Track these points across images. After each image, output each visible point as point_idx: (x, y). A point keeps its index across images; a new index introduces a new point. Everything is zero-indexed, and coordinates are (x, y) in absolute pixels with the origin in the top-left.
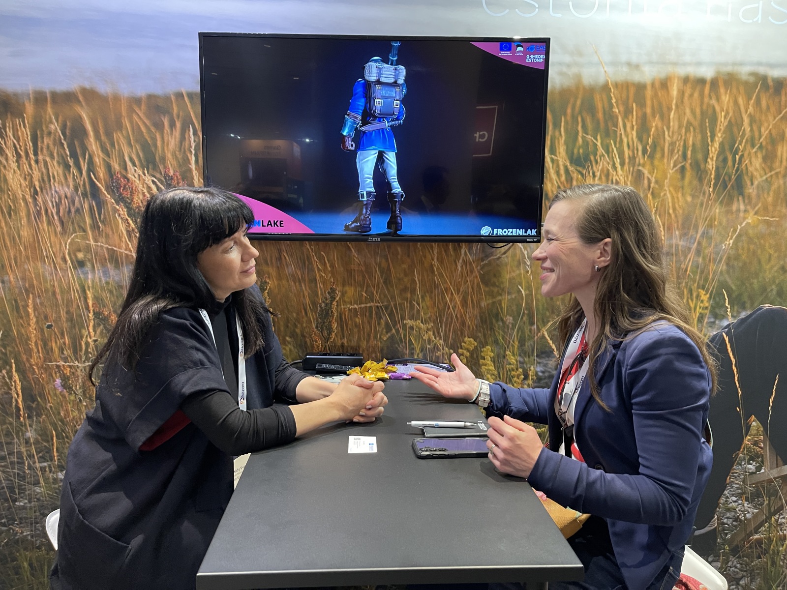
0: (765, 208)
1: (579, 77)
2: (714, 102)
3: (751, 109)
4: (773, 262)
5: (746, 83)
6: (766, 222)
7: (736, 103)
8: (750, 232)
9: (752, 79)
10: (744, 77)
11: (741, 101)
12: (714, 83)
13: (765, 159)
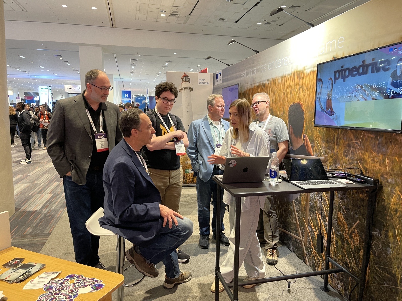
5: (261, 86)
10: (261, 84)
11: (261, 90)
12: (258, 86)
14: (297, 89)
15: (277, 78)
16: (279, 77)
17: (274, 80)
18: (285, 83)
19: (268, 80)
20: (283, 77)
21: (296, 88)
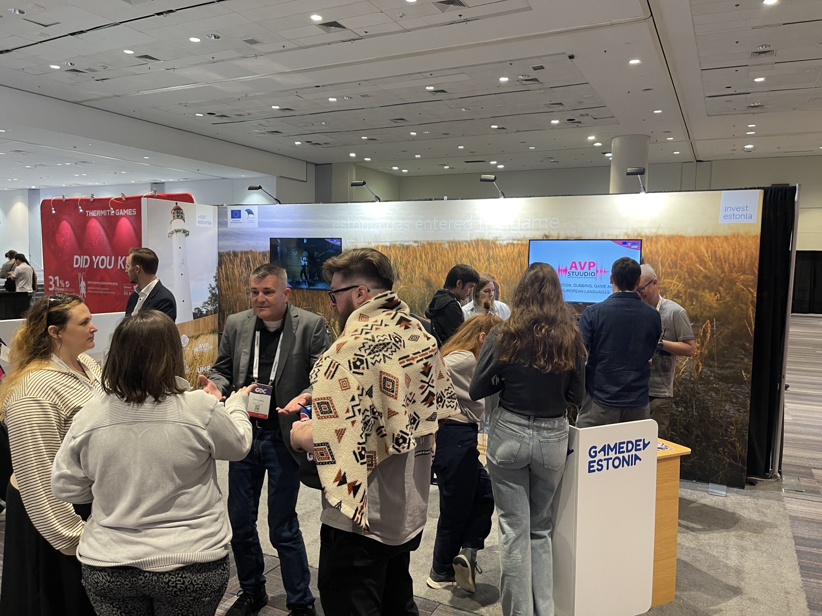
0: (406, 283)
1: (356, 246)
2: (390, 252)
3: (400, 254)
4: (409, 300)
5: (398, 247)
6: (406, 287)
7: (396, 252)
8: (402, 290)
9: (400, 246)
10: (398, 245)
11: (397, 252)
12: (390, 247)
13: (405, 269)
14: (483, 259)
15: (440, 242)
16: (444, 241)
17: (430, 244)
18: (457, 249)
19: (415, 242)
20: (452, 242)
21: (481, 258)
